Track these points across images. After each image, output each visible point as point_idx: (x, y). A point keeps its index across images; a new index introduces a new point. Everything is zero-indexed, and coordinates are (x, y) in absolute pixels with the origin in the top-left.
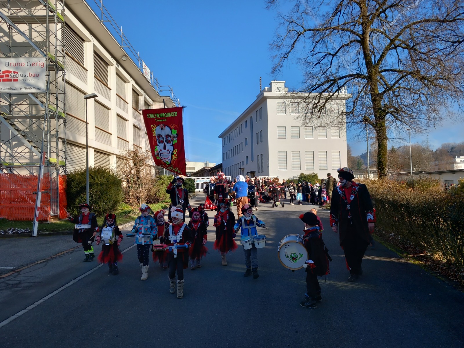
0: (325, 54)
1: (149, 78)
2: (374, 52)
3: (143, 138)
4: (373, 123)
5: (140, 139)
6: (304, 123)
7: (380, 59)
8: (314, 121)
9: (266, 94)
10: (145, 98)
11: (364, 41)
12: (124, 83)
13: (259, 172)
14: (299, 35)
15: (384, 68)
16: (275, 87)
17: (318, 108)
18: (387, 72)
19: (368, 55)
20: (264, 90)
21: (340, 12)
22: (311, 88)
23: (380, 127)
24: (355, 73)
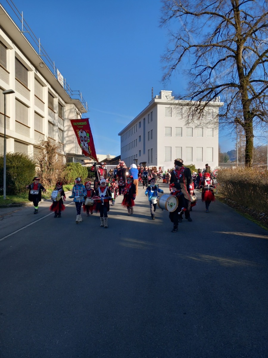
0: (205, 67)
1: (62, 84)
2: (246, 66)
3: (56, 132)
4: (243, 124)
5: (54, 133)
6: (187, 123)
7: (251, 72)
8: (195, 121)
9: (156, 100)
10: (59, 100)
11: (238, 56)
12: (41, 86)
13: (149, 163)
14: (185, 50)
15: (253, 79)
16: (164, 95)
17: (199, 111)
18: (255, 82)
19: (241, 68)
20: (155, 97)
21: (219, 33)
22: (193, 94)
23: (249, 127)
24: (230, 83)
